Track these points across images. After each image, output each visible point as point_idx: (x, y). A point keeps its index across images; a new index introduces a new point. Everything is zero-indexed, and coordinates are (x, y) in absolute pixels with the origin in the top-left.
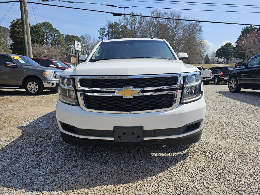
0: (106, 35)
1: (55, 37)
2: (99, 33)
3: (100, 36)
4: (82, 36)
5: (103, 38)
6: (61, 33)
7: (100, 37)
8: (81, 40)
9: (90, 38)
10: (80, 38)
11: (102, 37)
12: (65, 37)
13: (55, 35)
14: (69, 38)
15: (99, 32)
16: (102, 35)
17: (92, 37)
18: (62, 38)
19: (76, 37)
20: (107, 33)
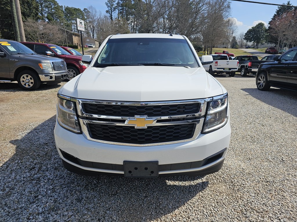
0: (115, 9)
1: (52, 9)
2: (106, 6)
3: (107, 9)
4: (86, 9)
5: (112, 12)
6: (60, 5)
7: (107, 12)
8: (85, 14)
9: (96, 12)
10: (83, 11)
11: (110, 11)
12: (65, 10)
13: (51, 6)
14: (70, 11)
15: (107, 4)
16: (110, 8)
17: (97, 10)
18: (60, 11)
19: (78, 10)
20: (117, 6)
